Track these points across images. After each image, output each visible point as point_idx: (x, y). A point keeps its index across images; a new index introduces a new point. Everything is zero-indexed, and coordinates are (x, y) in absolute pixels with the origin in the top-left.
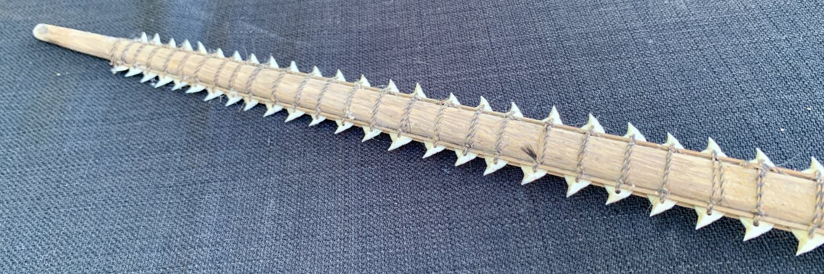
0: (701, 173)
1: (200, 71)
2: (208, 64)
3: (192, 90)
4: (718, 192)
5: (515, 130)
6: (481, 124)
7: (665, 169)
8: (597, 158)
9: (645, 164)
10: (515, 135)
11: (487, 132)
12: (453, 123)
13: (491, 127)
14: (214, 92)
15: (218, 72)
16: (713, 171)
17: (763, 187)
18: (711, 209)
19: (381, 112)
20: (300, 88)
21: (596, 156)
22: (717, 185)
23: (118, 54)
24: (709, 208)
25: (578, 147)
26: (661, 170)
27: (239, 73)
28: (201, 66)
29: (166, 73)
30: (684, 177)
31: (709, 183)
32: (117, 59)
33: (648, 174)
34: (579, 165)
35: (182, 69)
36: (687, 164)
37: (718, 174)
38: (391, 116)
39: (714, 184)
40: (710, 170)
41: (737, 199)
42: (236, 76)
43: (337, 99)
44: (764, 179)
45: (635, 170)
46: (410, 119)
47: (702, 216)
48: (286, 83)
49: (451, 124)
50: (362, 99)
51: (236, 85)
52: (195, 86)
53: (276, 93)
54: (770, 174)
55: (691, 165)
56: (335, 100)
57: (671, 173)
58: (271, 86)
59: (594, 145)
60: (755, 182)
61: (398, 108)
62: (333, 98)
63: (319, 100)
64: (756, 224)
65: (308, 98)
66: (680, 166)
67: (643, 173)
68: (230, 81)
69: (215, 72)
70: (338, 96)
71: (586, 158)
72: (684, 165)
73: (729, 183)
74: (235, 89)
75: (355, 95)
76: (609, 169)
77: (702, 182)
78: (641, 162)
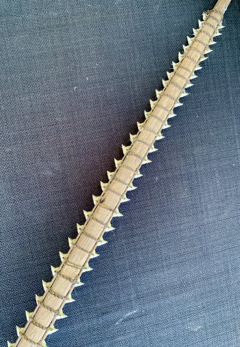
0: (77, 261)
1: (188, 59)
2: (191, 63)
3: (180, 55)
4: (69, 264)
5: (114, 198)
6: (120, 185)
7: (82, 249)
8: (93, 225)
9: (86, 242)
10: (112, 197)
11: (116, 186)
12: (124, 173)
13: (118, 188)
14: (175, 66)
15: (184, 68)
16: (76, 265)
17: (66, 280)
18: (64, 259)
19: (139, 144)
20: (163, 108)
21: (94, 225)
22: (71, 265)
23: (213, 14)
24: (65, 258)
25: (100, 220)
26: (82, 247)
27: (181, 78)
28: (191, 59)
29: (194, 41)
30: (77, 254)
31: (73, 262)
32: (211, 13)
33: (82, 242)
34: (93, 218)
35: (192, 50)
36: (82, 257)
37: (76, 266)
38: (136, 148)
39: (71, 263)
40: (78, 264)
41: (65, 269)
42: (179, 77)
43: (152, 125)
44: (69, 281)
45: (85, 238)
46: (131, 156)
47: (63, 255)
48: (168, 101)
49: (124, 172)
50: (148, 136)
51: (175, 77)
52: (181, 57)
53: (164, 96)
54: (71, 284)
55: (81, 258)
56: (152, 123)
57: (80, 250)
58: (168, 94)
59: (99, 226)
60: (69, 278)
61: (138, 152)
62: (153, 123)
63: (154, 116)
64: (55, 271)
65: (157, 111)
66: (82, 254)
67: (83, 240)
68: (177, 74)
69: (185, 67)
70: (153, 125)
71: (94, 221)
72: (82, 256)
73: (71, 269)
74: (173, 76)
75: (151, 133)
76: (88, 229)
77: (74, 260)
78: (87, 241)
